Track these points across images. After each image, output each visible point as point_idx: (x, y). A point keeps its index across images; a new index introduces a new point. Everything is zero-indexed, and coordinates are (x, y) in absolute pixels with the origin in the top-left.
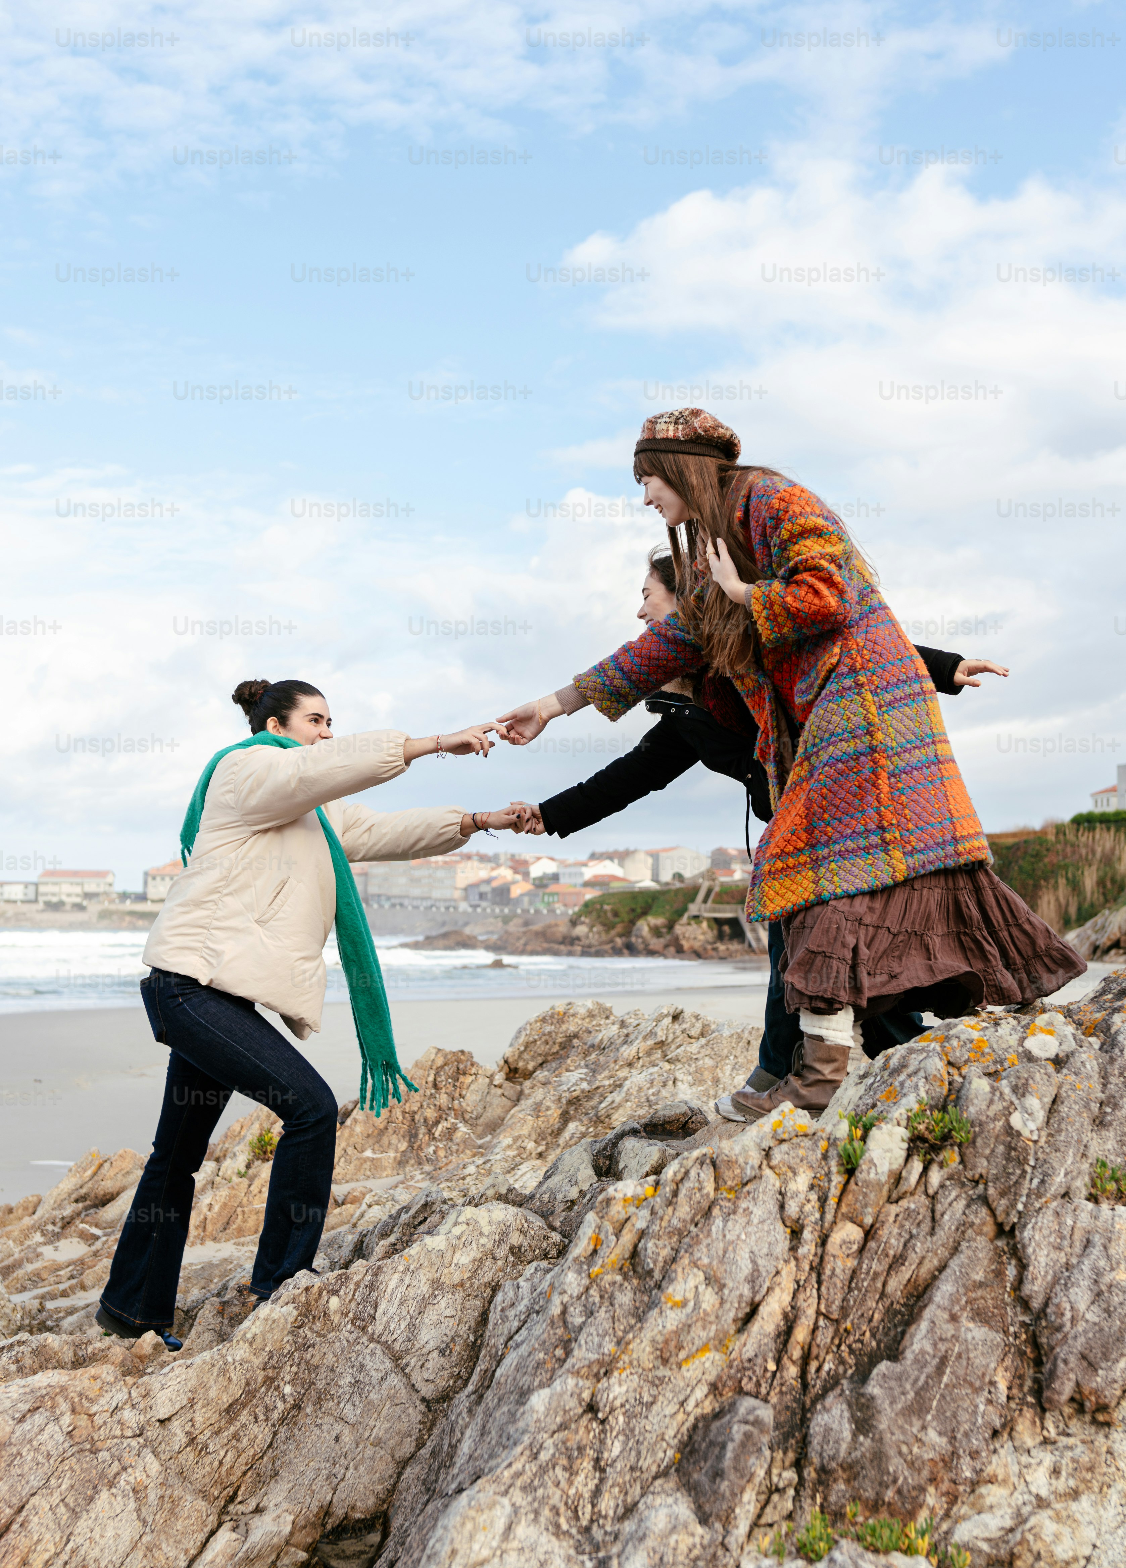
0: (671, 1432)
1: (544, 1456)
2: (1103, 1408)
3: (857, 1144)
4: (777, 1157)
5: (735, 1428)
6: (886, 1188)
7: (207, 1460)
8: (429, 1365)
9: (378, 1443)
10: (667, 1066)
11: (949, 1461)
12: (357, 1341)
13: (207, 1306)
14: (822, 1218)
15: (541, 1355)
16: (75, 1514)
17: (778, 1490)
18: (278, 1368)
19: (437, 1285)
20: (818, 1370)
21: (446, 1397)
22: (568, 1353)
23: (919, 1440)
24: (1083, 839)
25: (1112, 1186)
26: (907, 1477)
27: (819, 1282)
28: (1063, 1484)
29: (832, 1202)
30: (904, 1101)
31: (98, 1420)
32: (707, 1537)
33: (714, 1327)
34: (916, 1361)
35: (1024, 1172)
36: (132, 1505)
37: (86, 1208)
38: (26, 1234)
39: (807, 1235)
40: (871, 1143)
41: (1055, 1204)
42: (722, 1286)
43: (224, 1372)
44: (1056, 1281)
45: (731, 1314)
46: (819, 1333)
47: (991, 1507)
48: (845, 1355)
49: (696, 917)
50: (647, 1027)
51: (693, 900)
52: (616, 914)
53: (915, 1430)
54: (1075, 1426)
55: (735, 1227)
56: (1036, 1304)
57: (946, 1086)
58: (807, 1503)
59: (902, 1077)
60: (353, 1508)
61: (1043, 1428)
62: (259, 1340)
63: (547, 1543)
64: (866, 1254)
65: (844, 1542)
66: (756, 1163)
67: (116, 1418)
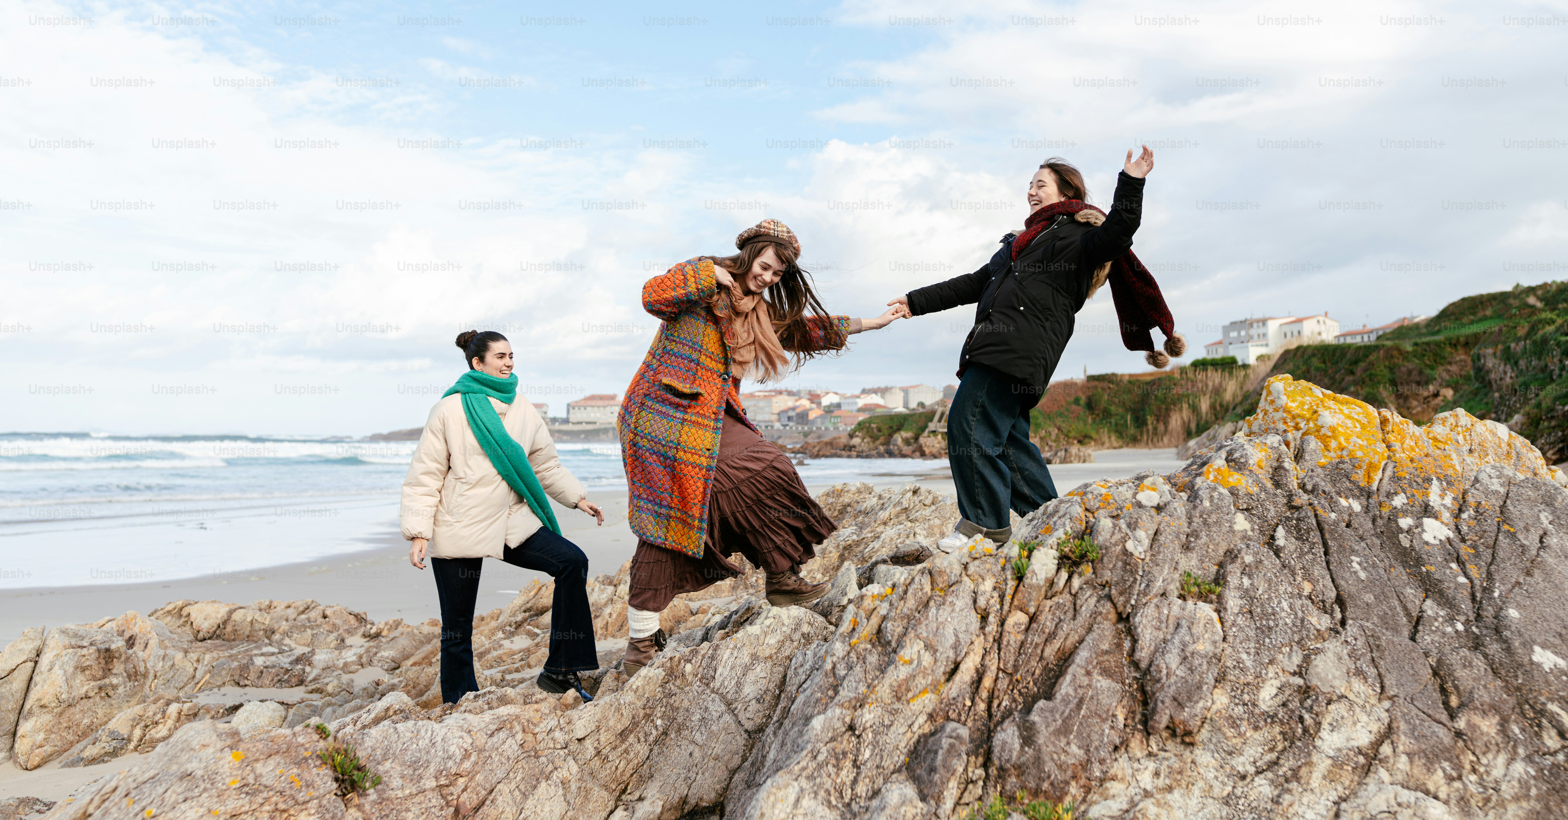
0: (903, 744)
1: (821, 758)
2: (1189, 733)
3: (1024, 561)
4: (972, 568)
5: (944, 740)
6: (1043, 590)
7: (608, 765)
8: (750, 709)
9: (717, 758)
10: (909, 524)
11: (1085, 765)
12: (703, 692)
13: (609, 674)
14: (1002, 608)
15: (819, 695)
16: (525, 796)
17: (972, 782)
18: (653, 708)
19: (755, 657)
20: (999, 705)
21: (761, 729)
22: (836, 693)
23: (1065, 751)
24: (1200, 377)
25: (1195, 589)
26: (1057, 775)
27: (999, 649)
28: (1161, 782)
29: (1008, 598)
30: (1056, 534)
31: (539, 737)
32: (925, 810)
33: (930, 678)
34: (1063, 700)
35: (1136, 579)
36: (561, 792)
37: (531, 616)
38: (493, 633)
39: (991, 619)
40: (1033, 560)
41: (1156, 600)
42: (936, 651)
43: (618, 709)
44: (1156, 650)
45: (942, 669)
46: (999, 682)
47: (1114, 796)
48: (1016, 696)
49: (934, 432)
50: (895, 498)
51: (931, 420)
52: (879, 430)
53: (1062, 745)
54: (1170, 745)
55: (944, 613)
56: (1143, 665)
57: (1084, 524)
58: (991, 790)
59: (1055, 519)
60: (701, 799)
61: (1148, 745)
62: (640, 690)
63: (823, 810)
64: (1030, 632)
65: (1014, 815)
66: (958, 573)
67: (550, 736)
